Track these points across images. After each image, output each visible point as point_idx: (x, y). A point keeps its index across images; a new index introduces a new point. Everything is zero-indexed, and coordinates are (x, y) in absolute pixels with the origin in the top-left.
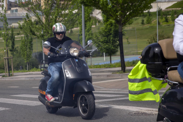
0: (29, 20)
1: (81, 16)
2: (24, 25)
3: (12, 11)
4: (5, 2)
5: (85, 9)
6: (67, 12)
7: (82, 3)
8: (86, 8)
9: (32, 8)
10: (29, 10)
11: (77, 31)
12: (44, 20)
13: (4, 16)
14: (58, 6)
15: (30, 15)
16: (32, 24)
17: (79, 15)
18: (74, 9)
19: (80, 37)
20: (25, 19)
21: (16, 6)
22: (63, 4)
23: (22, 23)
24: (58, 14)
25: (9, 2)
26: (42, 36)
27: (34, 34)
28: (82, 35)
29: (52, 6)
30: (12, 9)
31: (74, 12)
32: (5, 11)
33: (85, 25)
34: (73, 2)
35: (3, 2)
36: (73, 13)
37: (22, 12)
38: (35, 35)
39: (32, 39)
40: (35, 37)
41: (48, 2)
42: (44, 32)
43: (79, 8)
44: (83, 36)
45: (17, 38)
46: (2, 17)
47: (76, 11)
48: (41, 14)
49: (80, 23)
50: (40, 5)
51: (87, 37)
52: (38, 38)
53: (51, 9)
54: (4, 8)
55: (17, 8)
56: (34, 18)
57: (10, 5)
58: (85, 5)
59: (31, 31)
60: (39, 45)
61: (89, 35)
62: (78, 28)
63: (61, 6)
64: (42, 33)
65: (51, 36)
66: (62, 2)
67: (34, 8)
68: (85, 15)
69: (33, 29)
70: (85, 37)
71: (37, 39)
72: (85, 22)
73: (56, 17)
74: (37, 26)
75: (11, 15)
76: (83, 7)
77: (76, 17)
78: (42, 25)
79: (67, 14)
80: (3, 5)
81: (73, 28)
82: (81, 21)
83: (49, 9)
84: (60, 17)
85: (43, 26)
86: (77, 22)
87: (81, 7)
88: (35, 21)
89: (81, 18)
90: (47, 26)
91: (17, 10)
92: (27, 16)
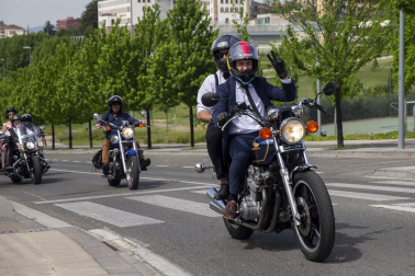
0: (292, 40)
1: (397, 33)
2: (281, 49)
3: (260, 21)
4: (245, 3)
5: (405, 19)
6: (369, 23)
7: (401, 6)
8: (408, 17)
9: (300, 15)
10: (292, 19)
11: (389, 64)
12: (322, 40)
13: (244, 31)
14: (352, 13)
15: (296, 29)
16: (298, 46)
17: (391, 30)
18: (383, 18)
19: (394, 75)
20: (285, 37)
21: (266, 12)
22: (362, 9)
23: (278, 44)
24: (350, 28)
25: (254, 3)
26: (319, 71)
27: (301, 67)
28: (397, 70)
29: (338, 12)
30: (259, 16)
31: (383, 24)
32: (247, 21)
33: (405, 51)
34: (382, 5)
35: (242, 3)
36: (381, 27)
37: (279, 24)
38: (304, 69)
39: (296, 76)
40: (303, 72)
41: (331, 3)
42: (323, 64)
43: (394, 17)
44: (400, 73)
45: (267, 74)
46: (239, 31)
47: (387, 22)
48: (316, 27)
49: (395, 47)
50: (315, 9)
51: (408, 75)
52: (310, 75)
53: (337, 18)
54: (244, 15)
55: (269, 15)
56: (301, 36)
57: (256, 10)
58: (407, 11)
59: (296, 61)
60: (310, 88)
61: (412, 71)
62: (391, 57)
63: (357, 13)
64: (317, 64)
65: (335, 71)
66: (360, 5)
67: (304, 15)
68: (405, 30)
69: (300, 57)
70: (405, 74)
71: (306, 77)
72: (406, 44)
73: (347, 34)
74: (308, 51)
75: (257, 29)
76: (401, 13)
77: (386, 34)
78: (318, 49)
79: (369, 29)
80: (242, 9)
81: (379, 56)
82: (398, 42)
83: (332, 17)
84: (354, 34)
85: (319, 52)
86: (389, 45)
87: (398, 15)
88: (303, 41)
89: (397, 37)
90: (329, 51)
91: (267, 20)
92: (290, 32)
